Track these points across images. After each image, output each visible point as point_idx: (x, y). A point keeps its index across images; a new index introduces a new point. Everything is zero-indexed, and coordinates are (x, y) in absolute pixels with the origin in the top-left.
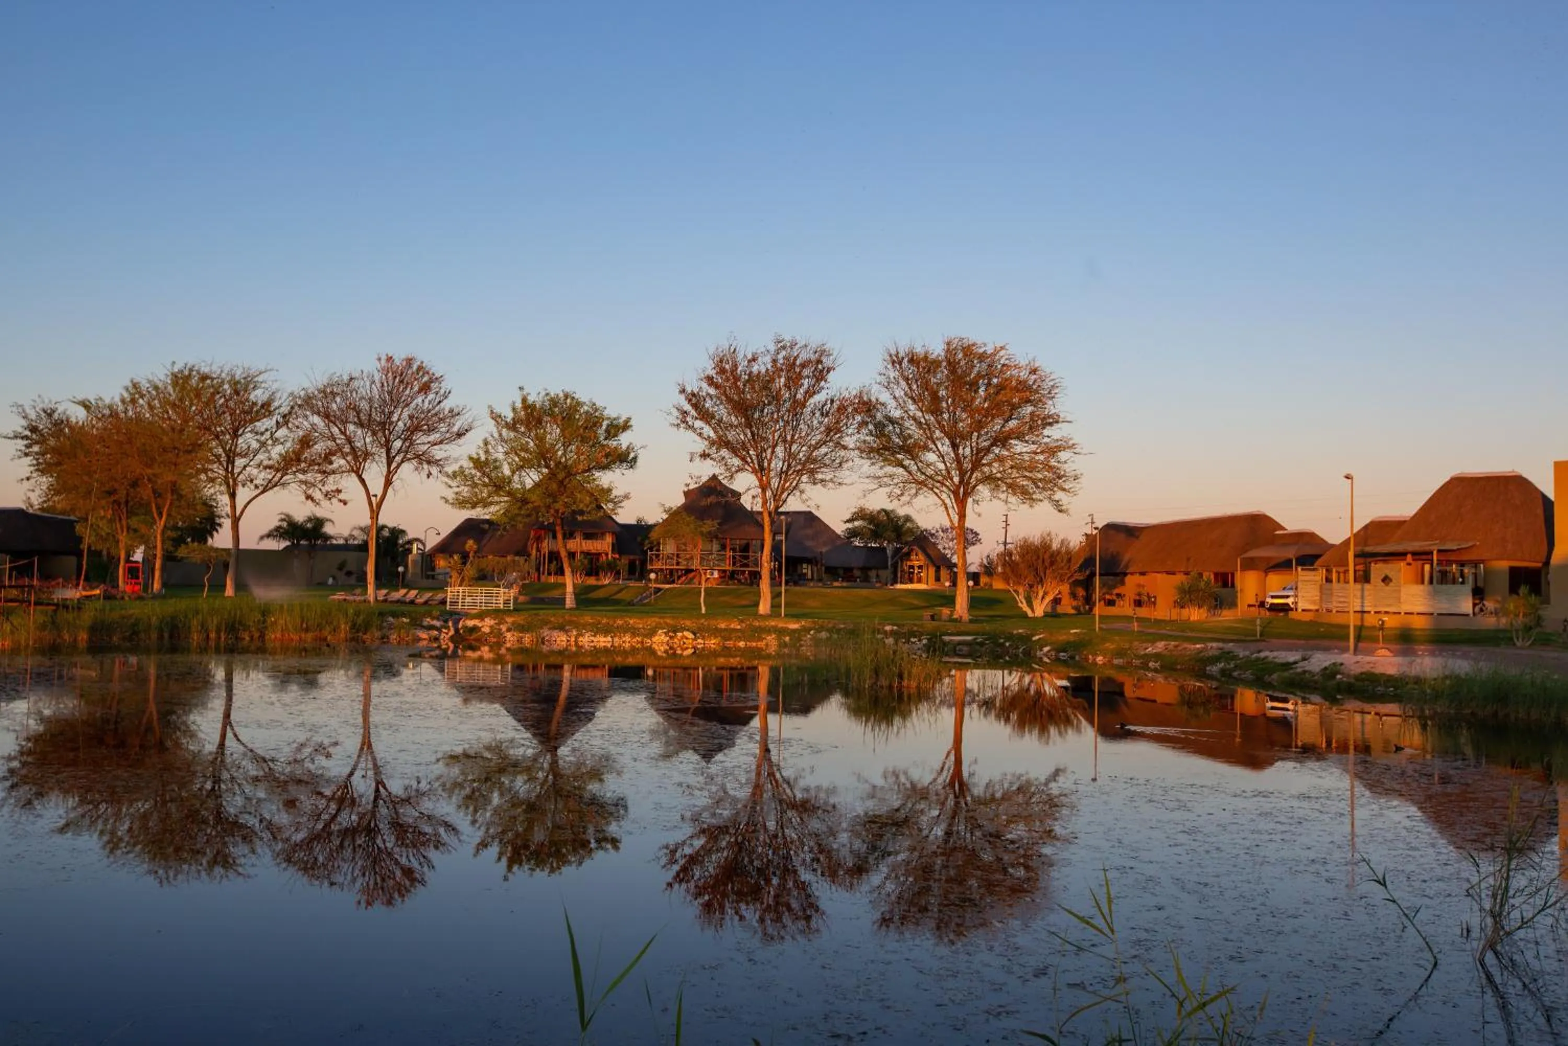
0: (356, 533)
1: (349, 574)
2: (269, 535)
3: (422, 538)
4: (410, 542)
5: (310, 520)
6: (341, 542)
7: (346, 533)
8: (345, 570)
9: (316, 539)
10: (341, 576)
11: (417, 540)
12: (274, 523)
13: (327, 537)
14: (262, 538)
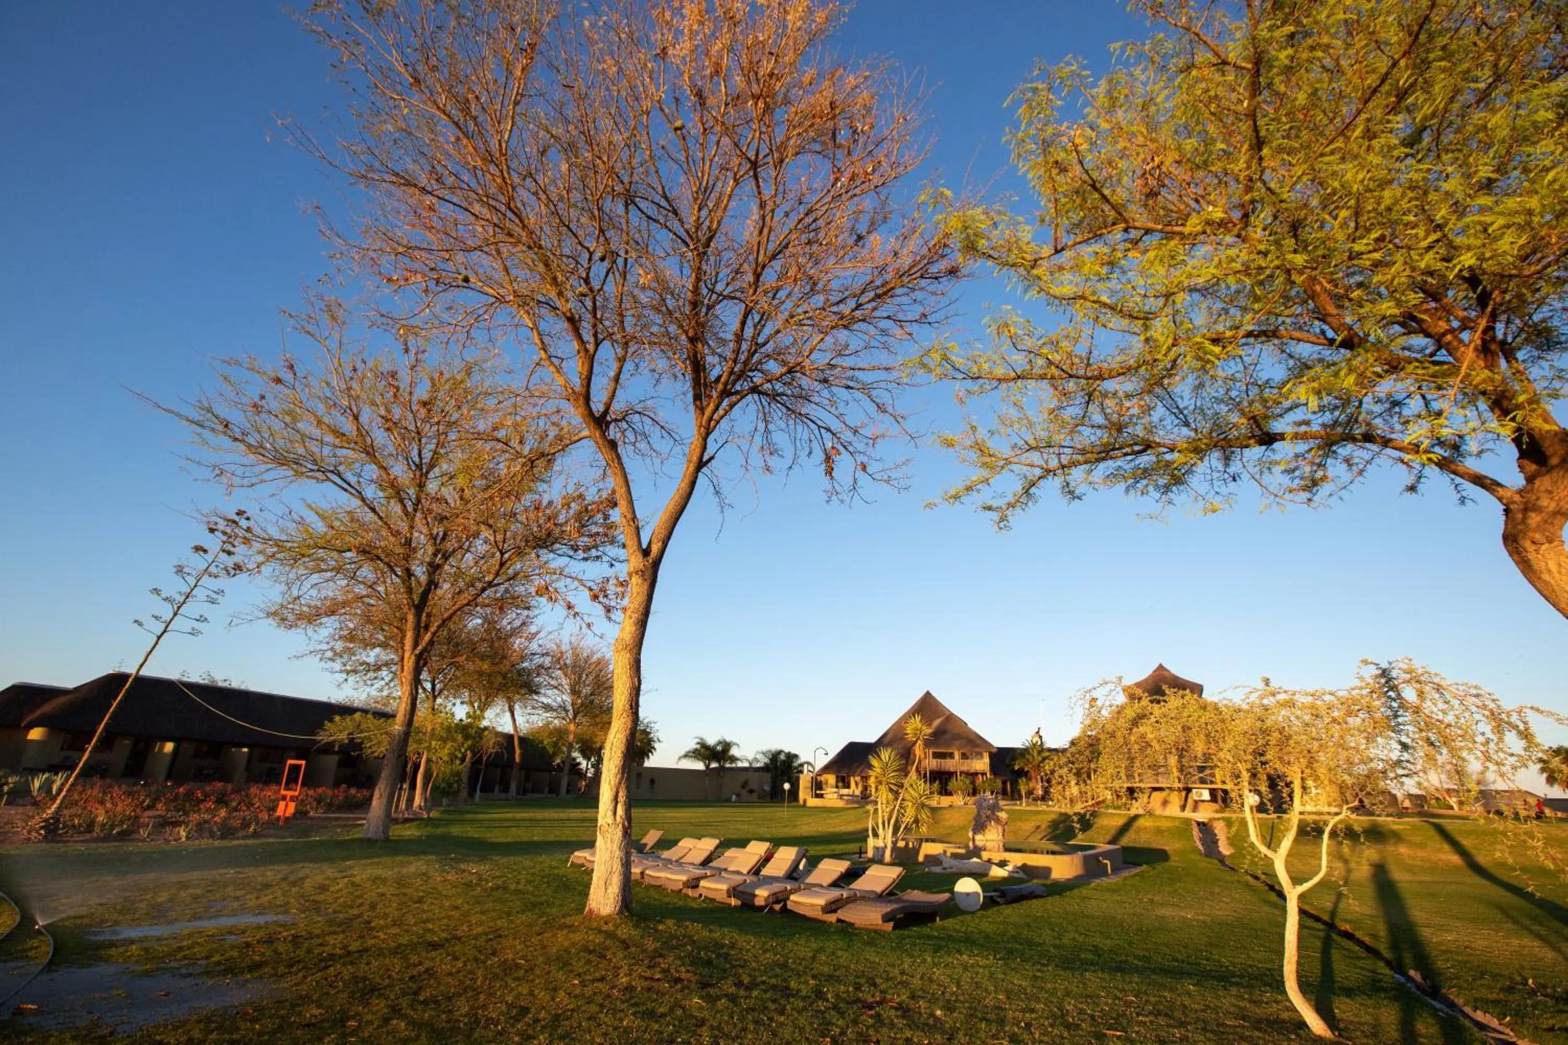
0: (759, 757)
1: (751, 791)
2: (686, 756)
3: (812, 761)
4: (802, 765)
5: (719, 743)
6: (746, 765)
7: (751, 758)
8: (748, 788)
9: (725, 761)
10: (744, 793)
11: (808, 763)
12: (692, 745)
13: (734, 759)
14: (680, 758)
